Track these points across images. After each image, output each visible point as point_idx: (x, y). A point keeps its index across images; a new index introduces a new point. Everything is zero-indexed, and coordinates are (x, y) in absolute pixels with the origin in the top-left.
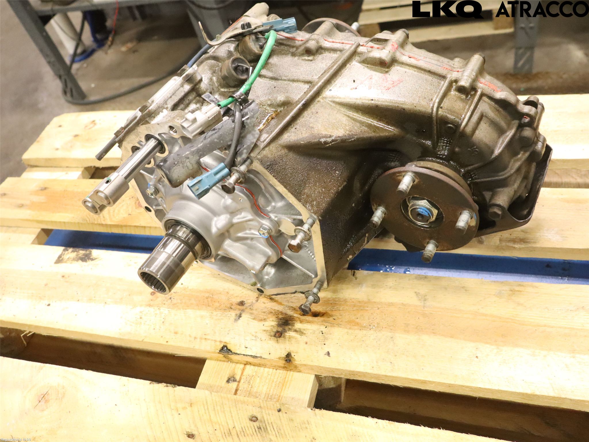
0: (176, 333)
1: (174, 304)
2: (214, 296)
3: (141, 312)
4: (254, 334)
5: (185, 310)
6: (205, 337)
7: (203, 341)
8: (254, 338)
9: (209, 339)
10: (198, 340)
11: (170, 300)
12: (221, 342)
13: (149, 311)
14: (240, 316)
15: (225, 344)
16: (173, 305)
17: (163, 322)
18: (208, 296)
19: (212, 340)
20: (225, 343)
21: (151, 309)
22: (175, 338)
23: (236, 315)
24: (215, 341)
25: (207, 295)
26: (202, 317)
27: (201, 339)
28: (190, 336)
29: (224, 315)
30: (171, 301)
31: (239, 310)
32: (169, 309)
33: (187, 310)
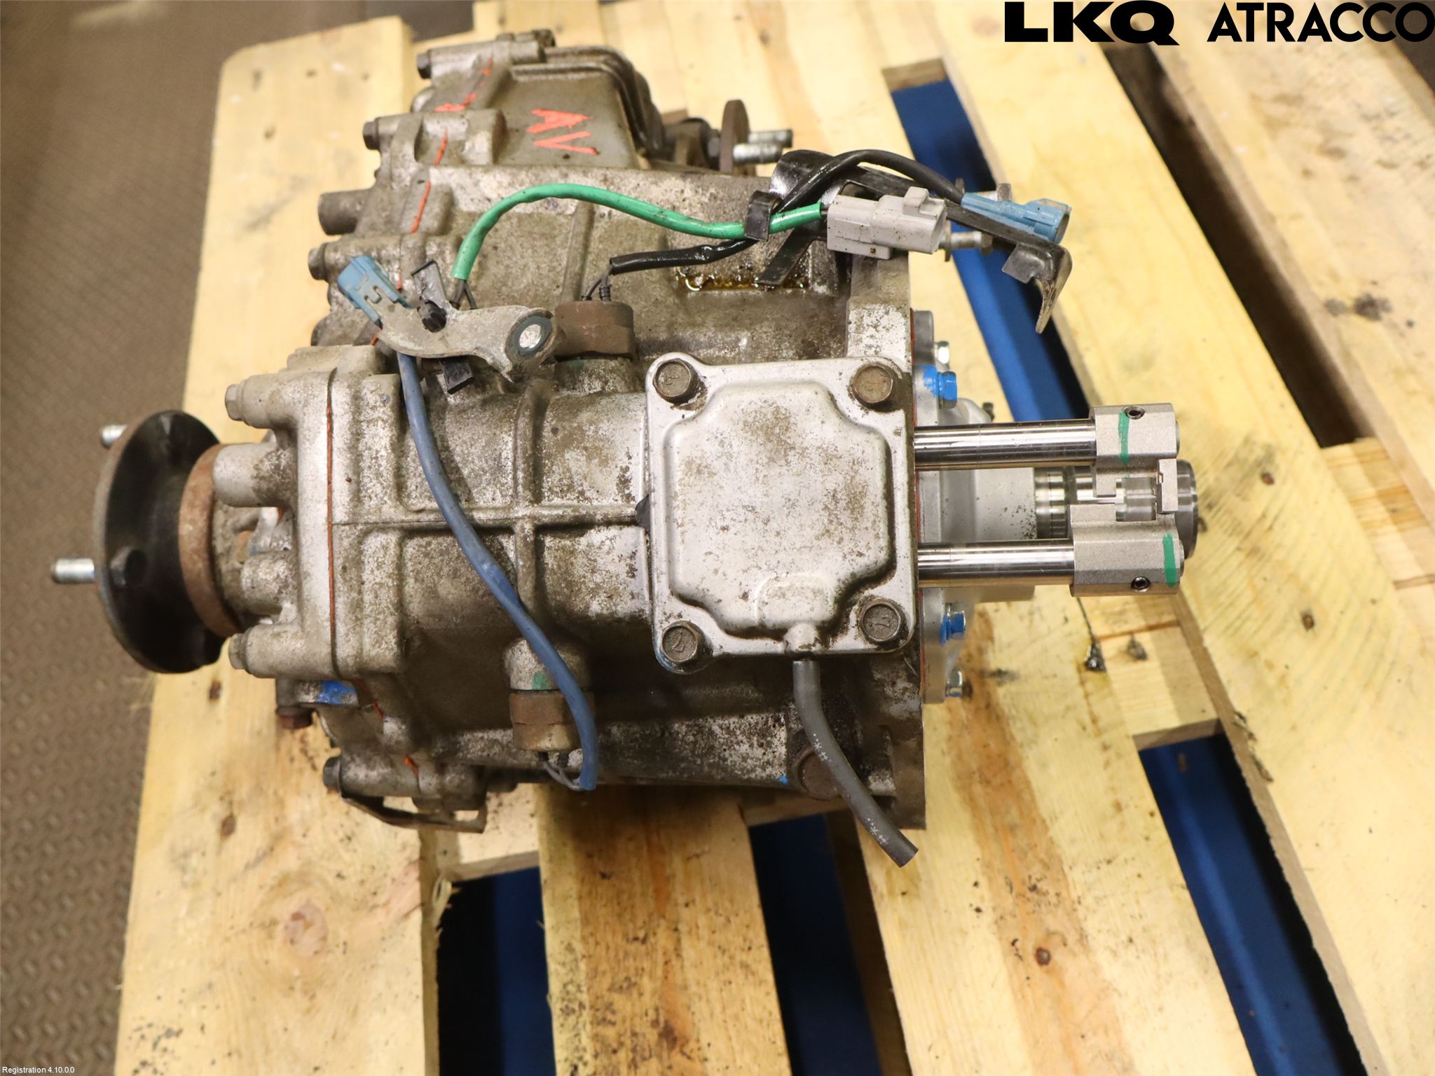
0: (1118, 807)
1: (1046, 866)
2: (974, 766)
3: (1115, 953)
4: (1026, 622)
5: (1048, 822)
6: (1090, 727)
7: (1101, 724)
8: (1037, 616)
9: (1091, 713)
10: (1106, 738)
11: (1039, 885)
12: (1082, 683)
13: (1099, 931)
14: (999, 673)
15: (1083, 668)
16: (1048, 868)
17: (1109, 862)
18: (981, 783)
19: (1089, 704)
20: (1079, 671)
21: (1091, 926)
22: (1132, 798)
23: (1000, 684)
24: (1087, 696)
25: (978, 789)
26: (1044, 766)
27: (1099, 733)
28: (1107, 764)
29: (1014, 712)
30: (1038, 880)
31: (983, 684)
32: (1066, 869)
33: (1045, 816)
